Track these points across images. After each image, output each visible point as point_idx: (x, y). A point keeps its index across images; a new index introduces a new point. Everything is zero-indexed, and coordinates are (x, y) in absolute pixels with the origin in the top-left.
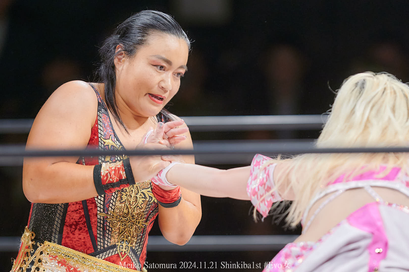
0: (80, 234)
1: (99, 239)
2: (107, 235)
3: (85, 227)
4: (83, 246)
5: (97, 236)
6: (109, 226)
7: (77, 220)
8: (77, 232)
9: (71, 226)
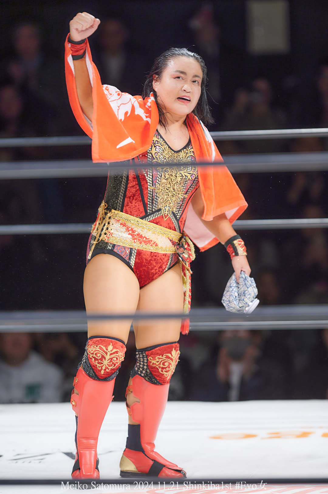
0: (136, 203)
1: (149, 205)
2: (155, 202)
3: (139, 197)
4: (138, 211)
5: (147, 204)
6: (156, 196)
7: (134, 193)
8: (134, 201)
9: (130, 198)
